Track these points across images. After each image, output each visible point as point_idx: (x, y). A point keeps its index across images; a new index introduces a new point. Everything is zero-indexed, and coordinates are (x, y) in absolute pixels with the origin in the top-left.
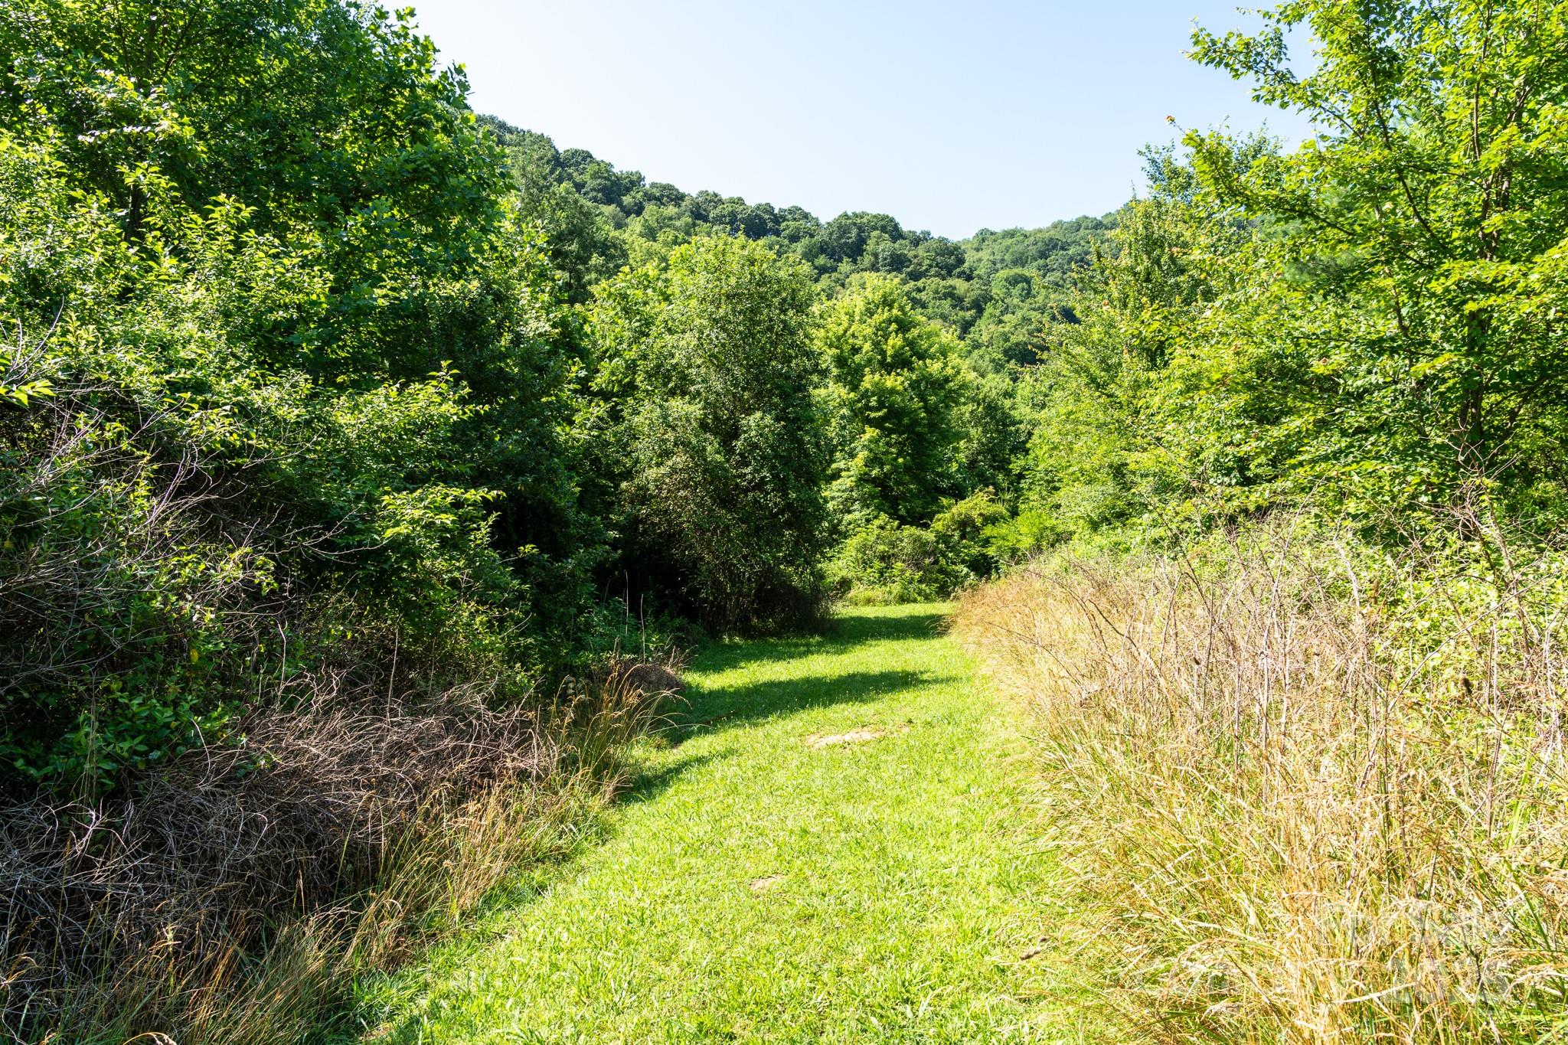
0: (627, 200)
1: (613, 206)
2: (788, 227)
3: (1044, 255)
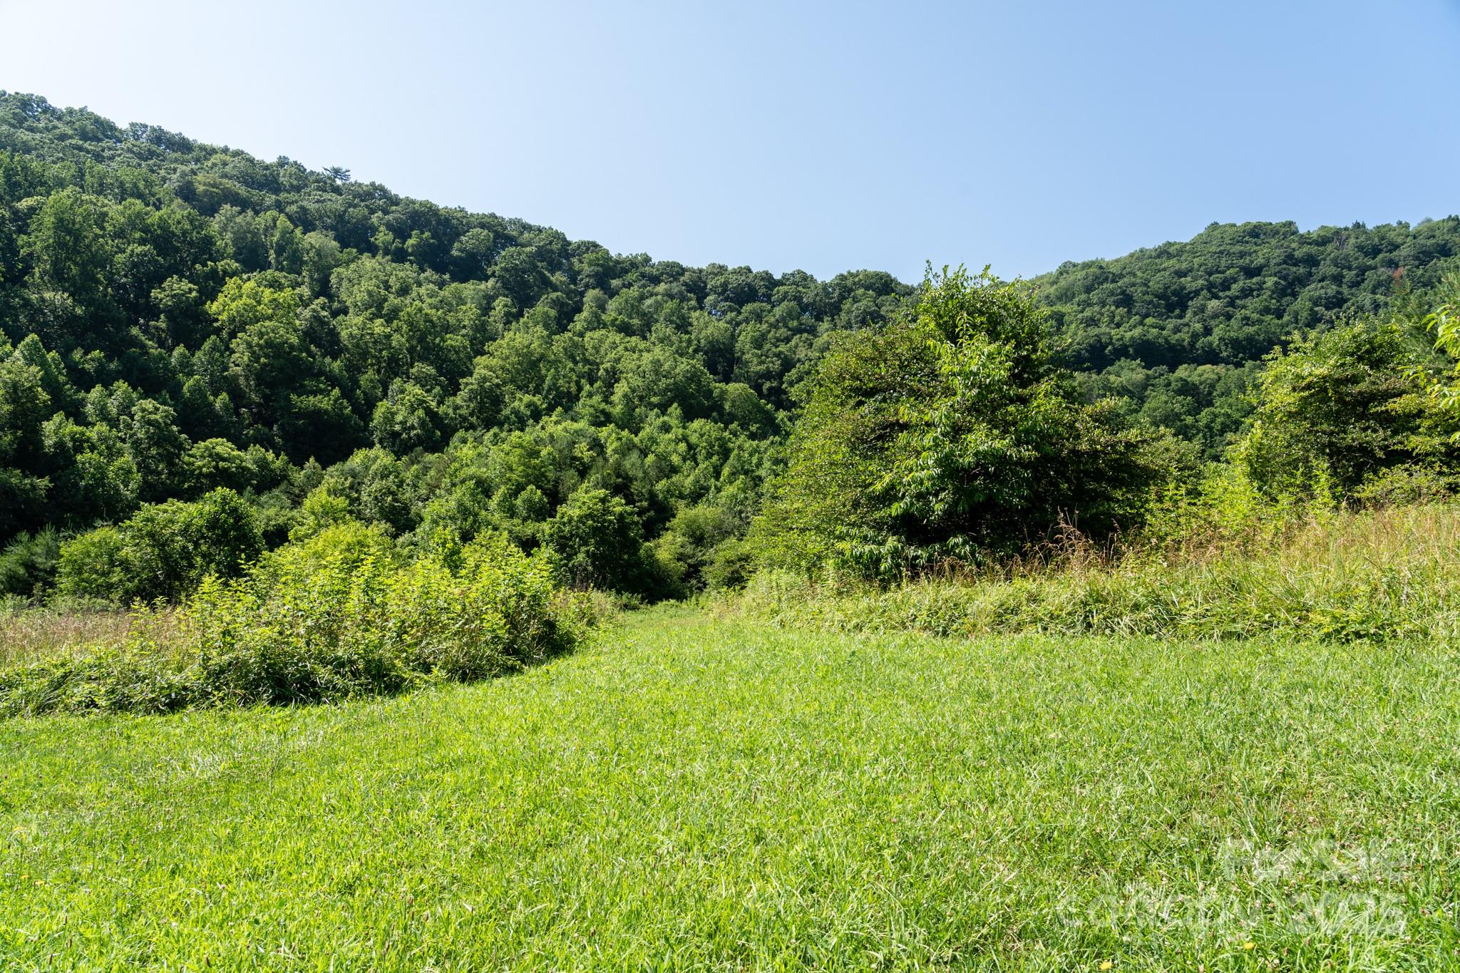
0: (615, 283)
1: (597, 291)
2: (778, 292)
3: (1088, 290)
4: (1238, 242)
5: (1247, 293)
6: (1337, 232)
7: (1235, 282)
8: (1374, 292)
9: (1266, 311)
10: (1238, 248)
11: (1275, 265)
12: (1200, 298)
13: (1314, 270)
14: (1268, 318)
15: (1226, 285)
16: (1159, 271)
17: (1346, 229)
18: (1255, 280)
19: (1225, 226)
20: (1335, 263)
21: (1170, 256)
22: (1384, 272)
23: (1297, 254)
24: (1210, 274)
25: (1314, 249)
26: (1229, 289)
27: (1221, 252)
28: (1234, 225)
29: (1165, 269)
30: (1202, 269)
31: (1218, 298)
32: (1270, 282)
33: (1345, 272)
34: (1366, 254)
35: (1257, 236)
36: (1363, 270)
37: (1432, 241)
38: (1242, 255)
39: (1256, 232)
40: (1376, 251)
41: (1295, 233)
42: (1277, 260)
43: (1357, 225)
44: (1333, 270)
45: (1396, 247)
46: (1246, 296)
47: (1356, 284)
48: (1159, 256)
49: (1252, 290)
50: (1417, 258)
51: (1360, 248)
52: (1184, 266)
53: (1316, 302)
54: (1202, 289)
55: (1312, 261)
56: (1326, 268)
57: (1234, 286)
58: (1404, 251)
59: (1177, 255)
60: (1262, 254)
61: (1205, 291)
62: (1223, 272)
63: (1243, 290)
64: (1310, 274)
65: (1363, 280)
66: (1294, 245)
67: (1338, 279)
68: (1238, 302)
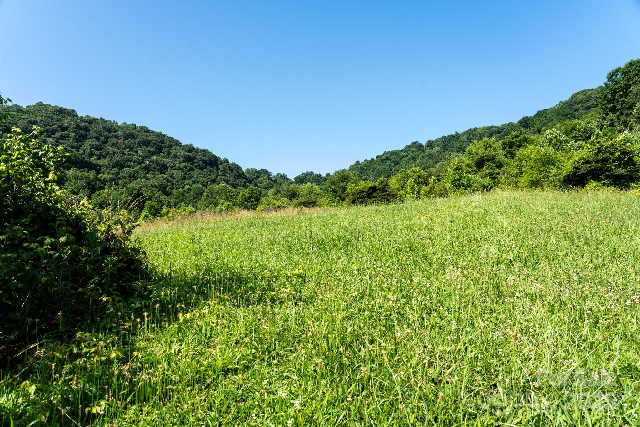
4: (54, 114)
5: (63, 137)
6: (95, 120)
7: (57, 131)
8: (111, 147)
9: (73, 147)
10: (55, 117)
11: (73, 128)
12: (43, 136)
13: (88, 133)
14: (74, 150)
15: (53, 132)
16: (20, 119)
17: (97, 119)
18: (66, 132)
19: (46, 105)
20: (96, 131)
21: (25, 113)
22: (114, 140)
23: (81, 125)
24: (46, 126)
25: (87, 125)
26: (55, 134)
27: (49, 117)
28: (50, 106)
29: (23, 119)
30: (42, 122)
31: (51, 137)
32: (72, 135)
33: (100, 137)
34: (107, 131)
35: (62, 113)
36: (107, 138)
37: (128, 132)
38: (58, 120)
39: (61, 111)
40: (110, 131)
41: (77, 116)
42: (73, 126)
43: (102, 119)
44: (96, 135)
45: (116, 131)
46: (63, 139)
47: (105, 143)
48: (18, 112)
49: (65, 137)
50: (124, 137)
51: (105, 128)
52: (33, 119)
53: (92, 147)
54: (44, 132)
55: (87, 129)
56: (92, 133)
57: (57, 133)
58: (120, 133)
59: (27, 113)
60: (67, 121)
61: (45, 133)
62: (51, 126)
63: (61, 136)
64: (87, 135)
65: (107, 141)
66: (78, 121)
67: (98, 139)
68: (60, 141)
